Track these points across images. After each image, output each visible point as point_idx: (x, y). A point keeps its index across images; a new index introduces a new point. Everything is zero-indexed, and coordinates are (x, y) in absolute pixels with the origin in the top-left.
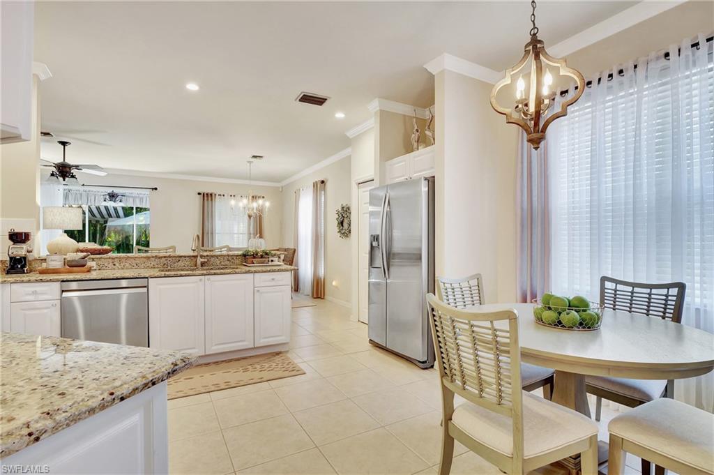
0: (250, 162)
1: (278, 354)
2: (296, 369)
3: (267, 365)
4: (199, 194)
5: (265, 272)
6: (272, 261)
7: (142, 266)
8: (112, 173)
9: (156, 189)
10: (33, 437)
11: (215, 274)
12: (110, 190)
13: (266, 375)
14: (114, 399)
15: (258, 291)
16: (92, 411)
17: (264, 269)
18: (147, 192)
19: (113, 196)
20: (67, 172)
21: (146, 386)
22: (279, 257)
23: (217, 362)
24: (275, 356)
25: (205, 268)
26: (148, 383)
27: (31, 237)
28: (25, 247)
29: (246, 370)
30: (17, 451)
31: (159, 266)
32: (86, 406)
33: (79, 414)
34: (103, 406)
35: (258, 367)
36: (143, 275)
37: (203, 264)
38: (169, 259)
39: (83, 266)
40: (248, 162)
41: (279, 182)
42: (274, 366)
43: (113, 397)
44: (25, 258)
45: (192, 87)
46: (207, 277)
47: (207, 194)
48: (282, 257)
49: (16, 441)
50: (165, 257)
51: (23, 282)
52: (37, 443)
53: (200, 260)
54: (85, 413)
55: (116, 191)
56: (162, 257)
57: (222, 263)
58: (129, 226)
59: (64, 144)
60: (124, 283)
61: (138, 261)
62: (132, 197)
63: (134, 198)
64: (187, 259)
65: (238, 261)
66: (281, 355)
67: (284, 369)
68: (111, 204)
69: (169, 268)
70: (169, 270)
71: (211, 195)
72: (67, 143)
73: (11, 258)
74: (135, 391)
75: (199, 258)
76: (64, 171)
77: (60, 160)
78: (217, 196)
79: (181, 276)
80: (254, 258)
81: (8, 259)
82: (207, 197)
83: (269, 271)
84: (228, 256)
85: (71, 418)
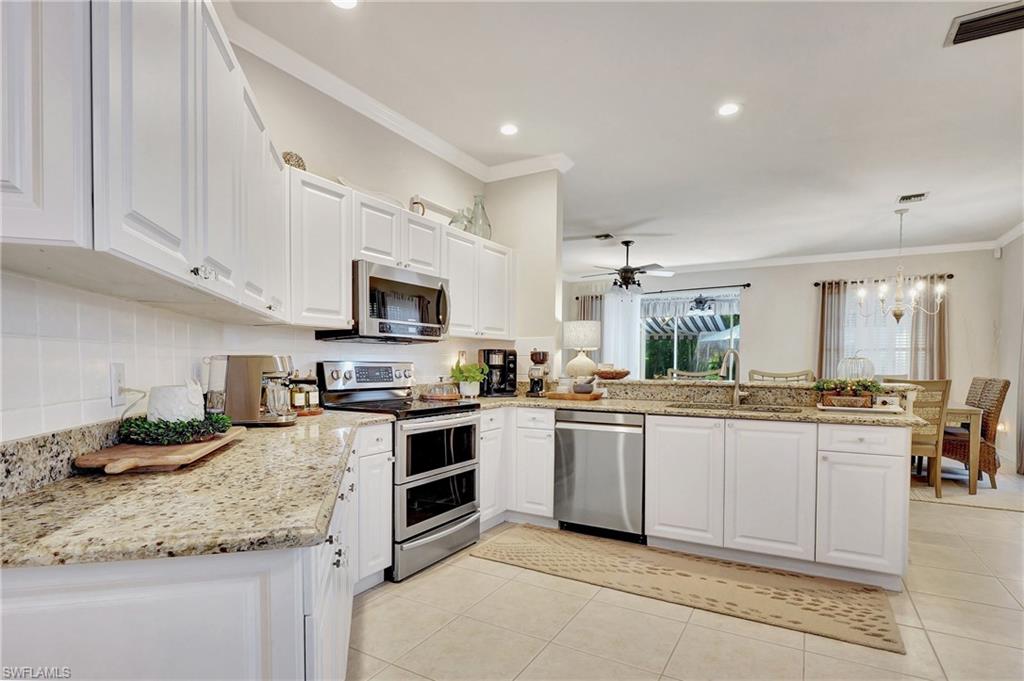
0: (901, 212)
1: (868, 589)
2: (887, 636)
3: (827, 603)
4: (817, 285)
5: (842, 423)
6: (884, 403)
7: (658, 397)
8: (681, 273)
9: (748, 285)
10: (58, 558)
11: (741, 418)
12: (696, 295)
13: (810, 620)
14: (159, 551)
15: (825, 458)
16: (126, 555)
17: (850, 417)
18: (737, 291)
19: (701, 302)
20: (629, 278)
21: (209, 549)
22: (904, 397)
23: (744, 566)
24: (857, 592)
25: (745, 406)
26: (214, 546)
27: (549, 358)
28: (541, 368)
29: (780, 596)
30: (43, 565)
31: (680, 399)
32: (123, 547)
33: (111, 553)
34: (143, 554)
35: (807, 599)
36: (637, 410)
37: (743, 400)
38: (696, 389)
39: (590, 393)
40: (896, 212)
41: (995, 239)
42: (838, 611)
43: (160, 547)
44: (541, 380)
45: (729, 109)
46: (728, 421)
47: (830, 284)
48: (912, 396)
49: (42, 555)
50: (688, 386)
51: (529, 406)
52: (61, 565)
53: (738, 393)
54: (118, 553)
55: (705, 294)
56: (684, 386)
57: (779, 401)
58: (725, 341)
59: (627, 243)
60: (620, 418)
61: (653, 390)
62: (728, 300)
63: (730, 302)
64: (720, 389)
65: (807, 399)
66: (873, 594)
67: (860, 625)
68: (697, 313)
69: (691, 402)
70: (690, 406)
71: (838, 283)
72: (630, 242)
73: (532, 380)
74: (191, 550)
75: (737, 389)
76: (627, 277)
77: (623, 265)
78: (849, 284)
79: (688, 416)
80: (838, 394)
81: (529, 381)
82: (829, 289)
83: (852, 423)
84: (790, 388)
85: (101, 554)
